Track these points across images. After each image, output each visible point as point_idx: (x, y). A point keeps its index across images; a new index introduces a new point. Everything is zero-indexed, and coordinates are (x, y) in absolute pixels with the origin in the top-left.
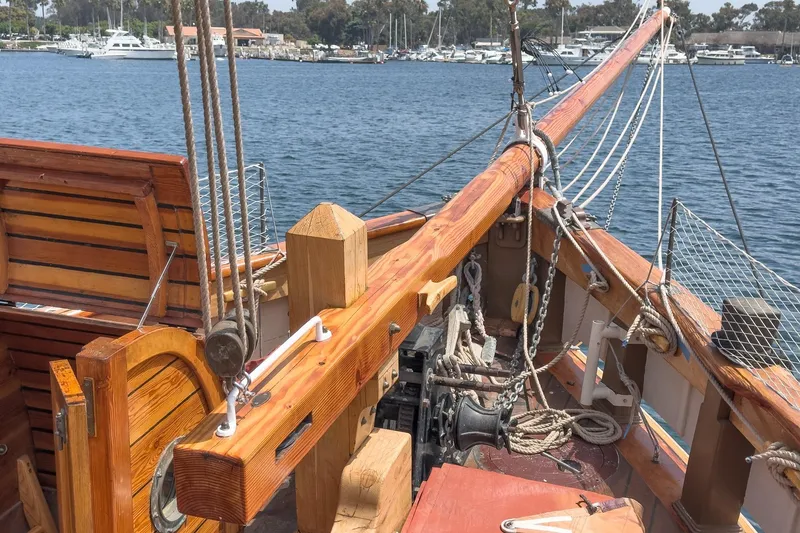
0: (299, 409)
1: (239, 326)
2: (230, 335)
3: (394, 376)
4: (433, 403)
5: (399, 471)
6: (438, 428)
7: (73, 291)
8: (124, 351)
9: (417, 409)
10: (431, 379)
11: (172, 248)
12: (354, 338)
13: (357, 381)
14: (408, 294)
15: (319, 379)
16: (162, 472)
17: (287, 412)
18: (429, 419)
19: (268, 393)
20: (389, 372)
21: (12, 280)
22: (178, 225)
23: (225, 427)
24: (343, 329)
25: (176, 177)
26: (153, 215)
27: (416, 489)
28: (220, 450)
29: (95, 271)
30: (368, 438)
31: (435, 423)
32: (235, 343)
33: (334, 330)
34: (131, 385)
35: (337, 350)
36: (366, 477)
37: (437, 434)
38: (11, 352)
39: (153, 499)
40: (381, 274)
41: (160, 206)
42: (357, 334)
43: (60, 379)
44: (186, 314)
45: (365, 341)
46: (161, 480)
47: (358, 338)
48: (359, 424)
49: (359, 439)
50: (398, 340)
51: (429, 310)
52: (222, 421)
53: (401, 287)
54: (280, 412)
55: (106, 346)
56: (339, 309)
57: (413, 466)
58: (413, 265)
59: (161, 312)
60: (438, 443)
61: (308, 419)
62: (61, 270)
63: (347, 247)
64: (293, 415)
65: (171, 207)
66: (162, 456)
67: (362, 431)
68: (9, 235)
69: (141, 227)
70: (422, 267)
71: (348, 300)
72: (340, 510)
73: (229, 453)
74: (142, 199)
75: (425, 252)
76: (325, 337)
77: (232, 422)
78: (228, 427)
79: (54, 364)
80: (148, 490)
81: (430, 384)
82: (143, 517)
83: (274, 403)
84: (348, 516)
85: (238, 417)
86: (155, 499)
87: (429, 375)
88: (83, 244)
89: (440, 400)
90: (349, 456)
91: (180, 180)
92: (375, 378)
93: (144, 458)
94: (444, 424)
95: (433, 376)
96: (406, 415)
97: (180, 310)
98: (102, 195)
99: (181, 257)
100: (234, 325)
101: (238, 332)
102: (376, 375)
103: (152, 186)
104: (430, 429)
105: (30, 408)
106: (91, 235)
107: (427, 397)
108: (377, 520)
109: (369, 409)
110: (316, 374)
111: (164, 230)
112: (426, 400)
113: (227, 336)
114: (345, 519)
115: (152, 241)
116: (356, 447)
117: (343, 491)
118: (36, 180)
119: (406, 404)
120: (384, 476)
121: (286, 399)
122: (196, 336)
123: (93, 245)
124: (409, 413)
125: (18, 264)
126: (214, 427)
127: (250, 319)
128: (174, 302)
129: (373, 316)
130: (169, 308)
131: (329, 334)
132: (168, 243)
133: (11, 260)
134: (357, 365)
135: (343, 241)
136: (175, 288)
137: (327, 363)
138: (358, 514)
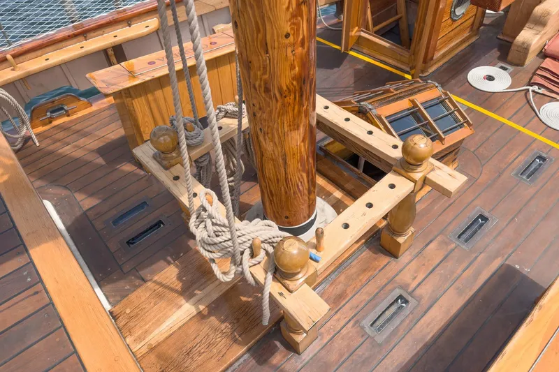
36: (545, 12)
72: (527, 25)
82: (448, 10)
86: (454, 5)
108: (543, 32)
114: (529, 29)
117: (531, 17)
120: (554, 13)
138: (535, 28)
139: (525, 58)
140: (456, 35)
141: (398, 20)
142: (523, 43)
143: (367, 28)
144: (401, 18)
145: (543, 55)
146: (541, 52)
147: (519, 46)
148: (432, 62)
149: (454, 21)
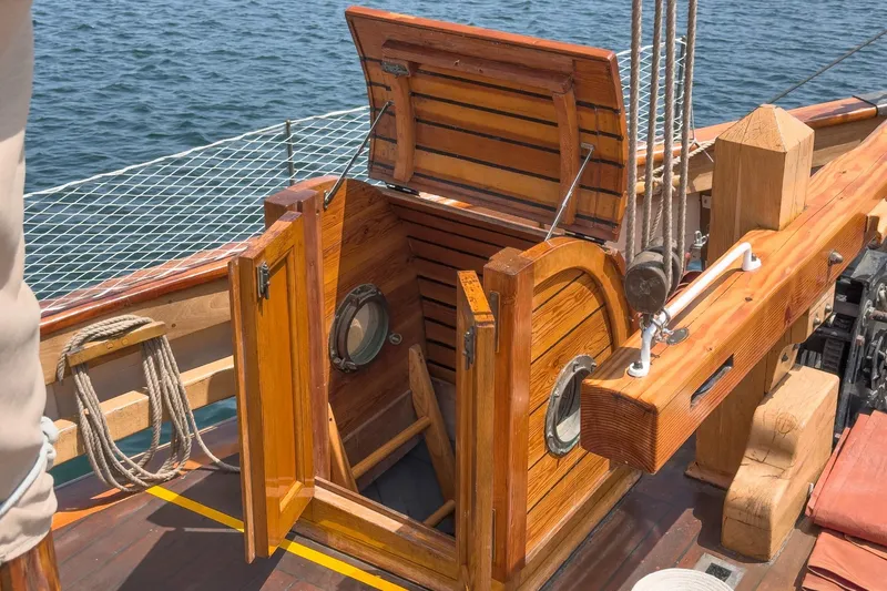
0: (720, 353)
1: (665, 260)
2: (654, 269)
3: (827, 311)
4: (868, 340)
5: (821, 418)
6: (871, 368)
7: (478, 187)
8: (532, 266)
9: (848, 345)
10: (869, 313)
11: (587, 151)
12: (788, 270)
13: (786, 319)
14: (856, 216)
15: (744, 319)
16: (559, 392)
17: (707, 355)
18: (860, 357)
19: (686, 329)
20: (823, 306)
21: (417, 168)
22: (597, 126)
23: (637, 366)
24: (774, 258)
25: (600, 73)
26: (571, 113)
27: (837, 436)
28: (632, 392)
29: (503, 168)
30: (786, 376)
31: (869, 364)
32: (659, 278)
33: (764, 258)
34: (536, 301)
35: (767, 284)
36: (783, 421)
37: (868, 376)
38: (409, 240)
39: (549, 419)
40: (823, 189)
41: (578, 103)
42: (792, 266)
43: (469, 294)
44: (596, 224)
45: (801, 274)
46: (558, 400)
47: (792, 271)
48: (780, 360)
49: (776, 376)
50: (837, 270)
51: (880, 238)
52: (634, 357)
53: (849, 208)
54: (701, 354)
55: (514, 259)
56: (770, 232)
57: (837, 411)
58: (863, 181)
59: (570, 219)
60: (869, 386)
61: (729, 362)
62: (467, 162)
63: (789, 161)
64: (713, 359)
65: (591, 106)
66: (560, 375)
67: (781, 368)
68: (417, 120)
69: (555, 125)
70: (875, 183)
71: (782, 222)
72: (748, 453)
73: (642, 397)
74: (561, 96)
75: (880, 164)
76: (753, 266)
77: (646, 361)
78: (641, 367)
79: (462, 275)
80: (545, 409)
81: (868, 319)
82: (538, 436)
83: (692, 343)
84: (758, 461)
85: (652, 355)
86: (551, 418)
87: (868, 308)
88: (491, 137)
89: (877, 337)
90: (764, 394)
91: (606, 78)
92: (806, 314)
93: (543, 376)
94: (878, 366)
95: (872, 309)
96: (834, 351)
97: (590, 218)
98: (518, 88)
99: (596, 160)
100: (658, 258)
101: (663, 266)
102: (808, 311)
103: (573, 82)
104: (861, 370)
105: (424, 298)
106: (501, 128)
107: (862, 334)
108: (791, 471)
109: (792, 346)
110: (741, 311)
111: (582, 130)
112: (860, 338)
113: (652, 271)
114: (755, 463)
115: (566, 140)
116: (773, 384)
117: (753, 433)
118: (452, 66)
119: (835, 339)
120: (804, 424)
121: (706, 340)
122: (605, 249)
123: (503, 140)
124: (838, 348)
125: (424, 153)
126: (625, 363)
127: (677, 251)
128: (584, 210)
129: (811, 244)
130: (577, 216)
131: (758, 263)
132: (583, 145)
133: (417, 147)
134: (788, 299)
135: (785, 154)
136: (586, 195)
137: (755, 299)
138: (770, 460)
139: (767, 541)
140: (574, 487)
141: (421, 436)
142: (751, 502)
143: (334, 475)
144: (429, 426)
145: (811, 524)
146: (802, 514)
147: (741, 509)
148: (524, 572)
149: (559, 456)
